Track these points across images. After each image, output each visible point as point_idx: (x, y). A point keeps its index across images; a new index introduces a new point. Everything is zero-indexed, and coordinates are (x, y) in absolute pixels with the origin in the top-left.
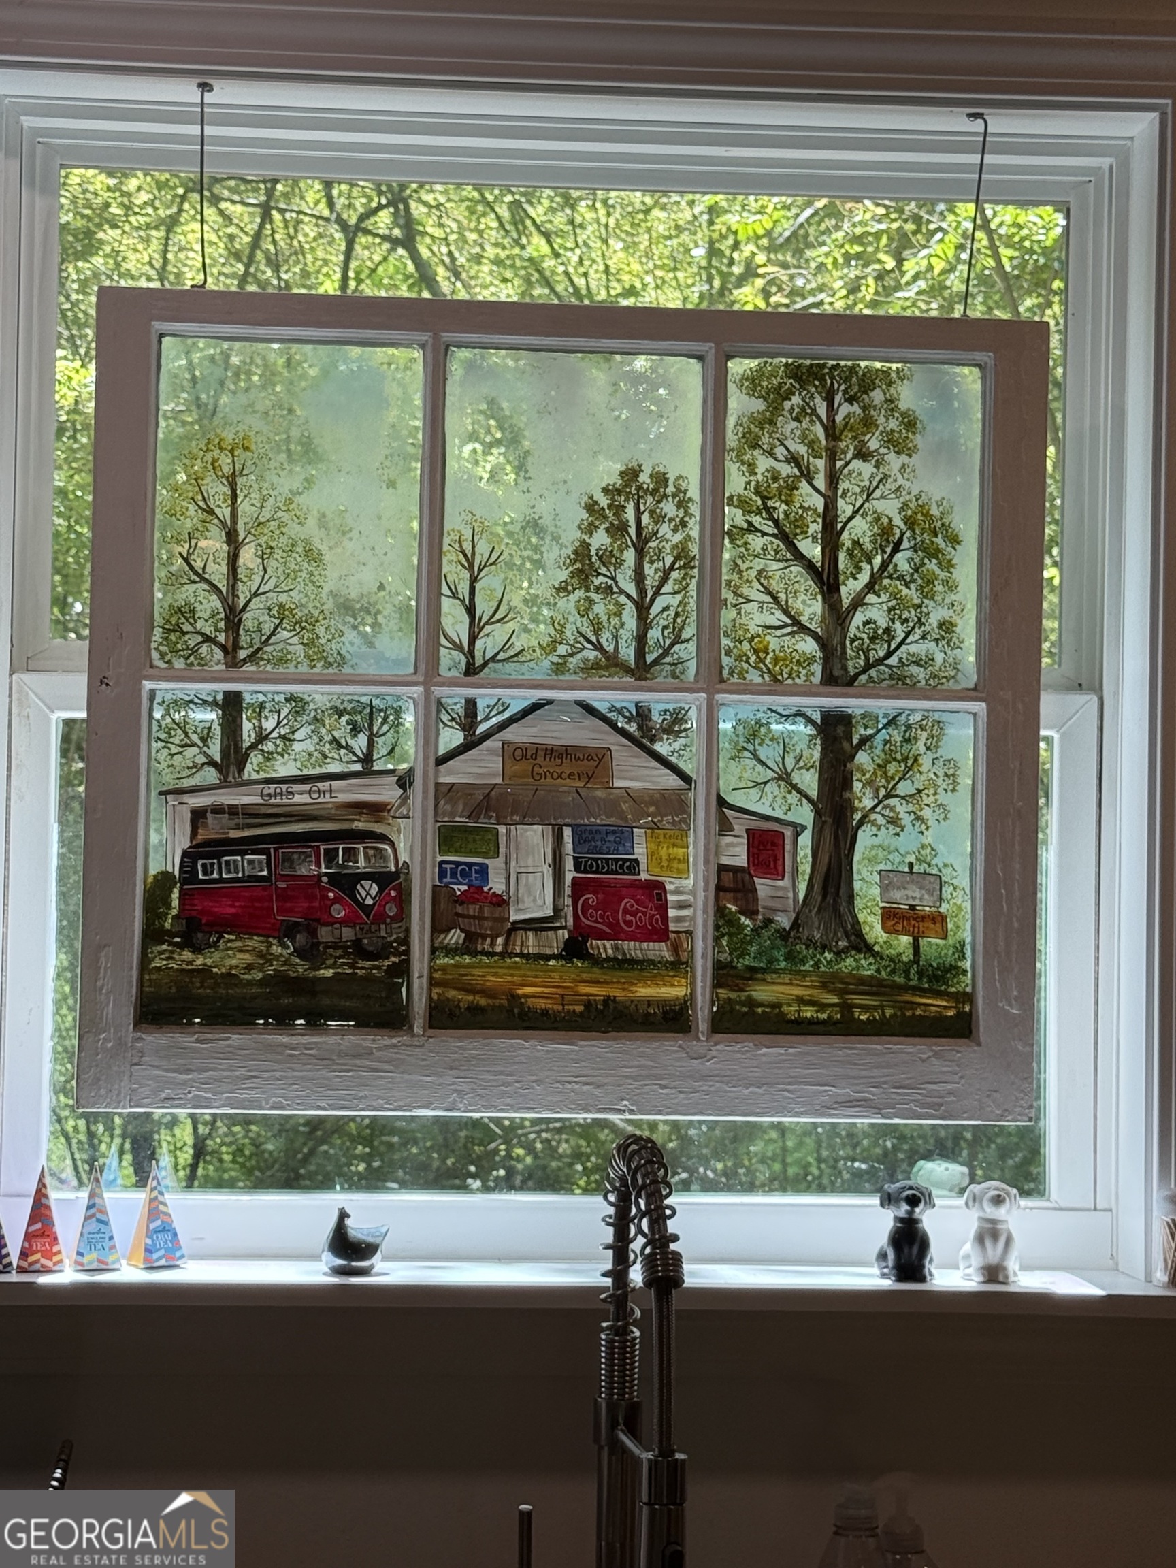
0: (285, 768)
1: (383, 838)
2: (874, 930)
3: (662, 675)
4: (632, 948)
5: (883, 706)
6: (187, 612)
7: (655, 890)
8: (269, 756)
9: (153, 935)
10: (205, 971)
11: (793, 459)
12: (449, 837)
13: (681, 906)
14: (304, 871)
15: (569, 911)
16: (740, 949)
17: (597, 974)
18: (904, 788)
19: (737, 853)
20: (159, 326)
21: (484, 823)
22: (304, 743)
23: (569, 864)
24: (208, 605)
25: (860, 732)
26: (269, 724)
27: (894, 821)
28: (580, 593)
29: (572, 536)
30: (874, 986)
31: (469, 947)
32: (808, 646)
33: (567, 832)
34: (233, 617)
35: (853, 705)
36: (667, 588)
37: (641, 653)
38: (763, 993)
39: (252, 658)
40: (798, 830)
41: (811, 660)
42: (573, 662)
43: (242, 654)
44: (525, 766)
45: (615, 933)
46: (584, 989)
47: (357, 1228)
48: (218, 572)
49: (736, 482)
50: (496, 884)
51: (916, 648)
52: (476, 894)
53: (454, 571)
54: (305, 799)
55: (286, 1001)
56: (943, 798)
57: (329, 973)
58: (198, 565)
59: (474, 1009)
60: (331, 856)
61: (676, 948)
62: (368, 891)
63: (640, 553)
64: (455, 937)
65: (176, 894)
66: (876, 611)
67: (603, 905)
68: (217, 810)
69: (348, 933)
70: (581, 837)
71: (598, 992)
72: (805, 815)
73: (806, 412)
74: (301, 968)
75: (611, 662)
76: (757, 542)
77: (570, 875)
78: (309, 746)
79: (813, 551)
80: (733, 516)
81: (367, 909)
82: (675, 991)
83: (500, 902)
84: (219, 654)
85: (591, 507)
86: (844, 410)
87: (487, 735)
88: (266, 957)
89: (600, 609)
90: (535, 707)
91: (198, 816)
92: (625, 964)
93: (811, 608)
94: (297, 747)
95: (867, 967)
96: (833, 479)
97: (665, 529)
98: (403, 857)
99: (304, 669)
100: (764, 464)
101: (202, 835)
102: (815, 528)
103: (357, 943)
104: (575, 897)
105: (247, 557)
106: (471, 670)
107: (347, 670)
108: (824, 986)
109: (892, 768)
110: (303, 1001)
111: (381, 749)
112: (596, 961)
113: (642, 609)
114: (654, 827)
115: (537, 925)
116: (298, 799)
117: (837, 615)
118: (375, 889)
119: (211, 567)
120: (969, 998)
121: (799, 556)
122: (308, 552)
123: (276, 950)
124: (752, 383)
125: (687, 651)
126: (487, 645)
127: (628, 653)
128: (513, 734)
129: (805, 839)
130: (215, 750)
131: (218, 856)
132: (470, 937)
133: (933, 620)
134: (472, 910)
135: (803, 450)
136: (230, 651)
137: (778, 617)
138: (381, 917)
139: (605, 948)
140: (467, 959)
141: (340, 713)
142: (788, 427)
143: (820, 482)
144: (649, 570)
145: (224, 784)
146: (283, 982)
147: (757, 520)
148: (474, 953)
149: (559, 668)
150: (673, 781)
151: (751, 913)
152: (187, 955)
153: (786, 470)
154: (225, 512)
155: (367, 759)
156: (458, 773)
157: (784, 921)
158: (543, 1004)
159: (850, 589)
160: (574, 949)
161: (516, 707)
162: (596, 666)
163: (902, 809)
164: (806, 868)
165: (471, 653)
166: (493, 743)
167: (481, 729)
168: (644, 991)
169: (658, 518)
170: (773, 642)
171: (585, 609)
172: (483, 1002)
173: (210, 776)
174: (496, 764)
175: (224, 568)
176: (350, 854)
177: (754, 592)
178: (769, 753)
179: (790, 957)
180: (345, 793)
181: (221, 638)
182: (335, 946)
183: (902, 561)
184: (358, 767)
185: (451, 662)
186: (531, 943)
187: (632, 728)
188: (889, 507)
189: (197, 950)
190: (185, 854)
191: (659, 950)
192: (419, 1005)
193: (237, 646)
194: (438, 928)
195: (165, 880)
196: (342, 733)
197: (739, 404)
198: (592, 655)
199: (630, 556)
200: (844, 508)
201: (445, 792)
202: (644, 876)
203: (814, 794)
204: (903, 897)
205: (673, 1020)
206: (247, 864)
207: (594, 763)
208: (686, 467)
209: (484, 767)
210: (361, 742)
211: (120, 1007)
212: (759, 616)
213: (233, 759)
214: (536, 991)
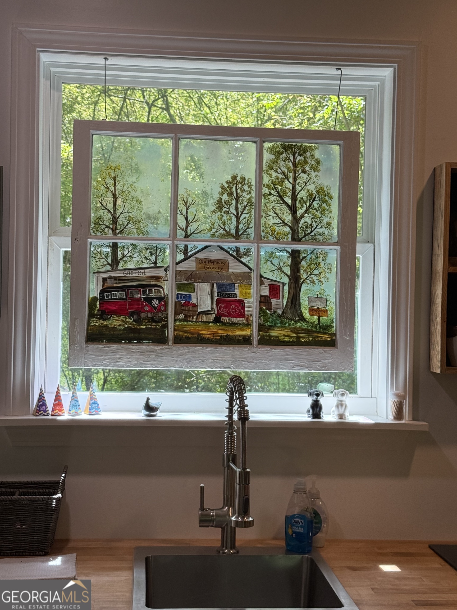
0: (131, 265)
1: (160, 287)
2: (306, 314)
3: (243, 238)
4: (234, 320)
5: (309, 247)
6: (101, 218)
7: (241, 302)
8: (126, 262)
9: (91, 315)
10: (107, 326)
11: (283, 173)
12: (180, 286)
13: (249, 307)
14: (136, 296)
15: (216, 309)
16: (266, 320)
17: (224, 327)
18: (316, 272)
19: (266, 291)
20: (92, 132)
21: (190, 282)
22: (136, 258)
23: (216, 294)
24: (107, 216)
25: (302, 255)
26: (126, 252)
27: (313, 282)
28: (219, 213)
29: (216, 196)
30: (306, 331)
31: (186, 319)
32: (287, 229)
33: (215, 285)
34: (115, 221)
35: (300, 247)
36: (245, 212)
37: (237, 231)
38: (273, 333)
39: (121, 232)
40: (284, 284)
41: (288, 234)
42: (217, 234)
43: (118, 231)
44: (202, 265)
45: (229, 315)
46: (220, 332)
47: (152, 403)
48: (110, 206)
49: (266, 180)
50: (194, 301)
51: (319, 230)
52: (188, 303)
53: (181, 207)
54: (137, 275)
55: (131, 335)
56: (327, 275)
57: (144, 327)
58: (104, 204)
59: (187, 338)
60: (144, 292)
61: (247, 320)
62: (155, 303)
63: (237, 201)
64: (181, 316)
65: (98, 303)
66: (307, 219)
67: (226, 307)
68: (110, 278)
69: (149, 315)
70: (219, 286)
71: (224, 333)
72: (286, 280)
73: (287, 159)
74: (136, 325)
75: (228, 234)
76: (272, 198)
77: (216, 298)
78: (138, 259)
79: (289, 201)
80: (265, 190)
81: (155, 308)
82: (247, 332)
83: (195, 306)
84: (111, 231)
85: (223, 187)
86: (299, 158)
87: (191, 256)
88: (125, 322)
89: (225, 218)
90: (206, 247)
91: (105, 280)
92: (233, 324)
93: (288, 218)
94: (134, 259)
95: (304, 326)
96: (295, 179)
97: (244, 194)
98: (166, 292)
99: (136, 236)
100: (274, 174)
101: (106, 286)
102: (290, 194)
103: (152, 318)
104: (217, 304)
105: (119, 202)
106: (186, 236)
107: (149, 236)
108: (292, 331)
109: (312, 266)
110: (136, 335)
111: (159, 260)
112: (224, 324)
113: (238, 218)
114: (241, 283)
115: (206, 313)
116: (134, 275)
117: (296, 220)
118: (157, 302)
119: (108, 205)
120: (334, 335)
121: (285, 202)
122: (137, 200)
123: (128, 320)
124: (271, 150)
125: (251, 231)
126: (191, 229)
127: (233, 231)
128: (199, 256)
129: (286, 288)
130: (110, 260)
131: (111, 292)
132: (186, 316)
133: (325, 222)
134: (187, 308)
135: (286, 170)
136: (114, 230)
137: (278, 221)
138: (159, 310)
139: (226, 320)
140: (185, 323)
141: (147, 249)
142: (281, 163)
143: (291, 180)
144: (240, 206)
145: (112, 270)
146: (130, 329)
147: (272, 191)
148: (187, 321)
149: (213, 236)
150: (247, 270)
151: (270, 309)
152: (101, 321)
153: (281, 176)
154: (112, 188)
155: (155, 263)
156: (183, 267)
157: (280, 312)
158: (208, 336)
159: (300, 212)
160: (217, 320)
161: (200, 248)
162: (224, 235)
163: (315, 278)
164: (286, 296)
165: (186, 231)
166: (193, 258)
167: (189, 254)
168: (238, 333)
169: (242, 191)
170: (277, 228)
171: (221, 218)
172: (190, 336)
173: (108, 268)
174: (194, 264)
175: (112, 205)
176: (150, 291)
177: (271, 213)
178: (275, 261)
179: (281, 323)
180: (149, 273)
181: (111, 226)
182: (146, 319)
183: (315, 204)
184: (152, 265)
185: (180, 234)
186: (204, 318)
187: (235, 254)
188: (312, 188)
189: (104, 320)
190: (101, 291)
191: (242, 320)
192: (171, 337)
193: (116, 229)
194: (176, 313)
195: (95, 299)
196: (148, 255)
197: (267, 156)
198: (222, 232)
199: (234, 202)
200: (298, 188)
201: (178, 273)
202: (238, 298)
203: (289, 273)
204: (316, 304)
205: (247, 341)
206: (119, 294)
207: (223, 264)
208: (251, 175)
209: (190, 265)
210: (153, 258)
211: (81, 337)
212: (272, 220)
213: (115, 263)
214: (206, 332)
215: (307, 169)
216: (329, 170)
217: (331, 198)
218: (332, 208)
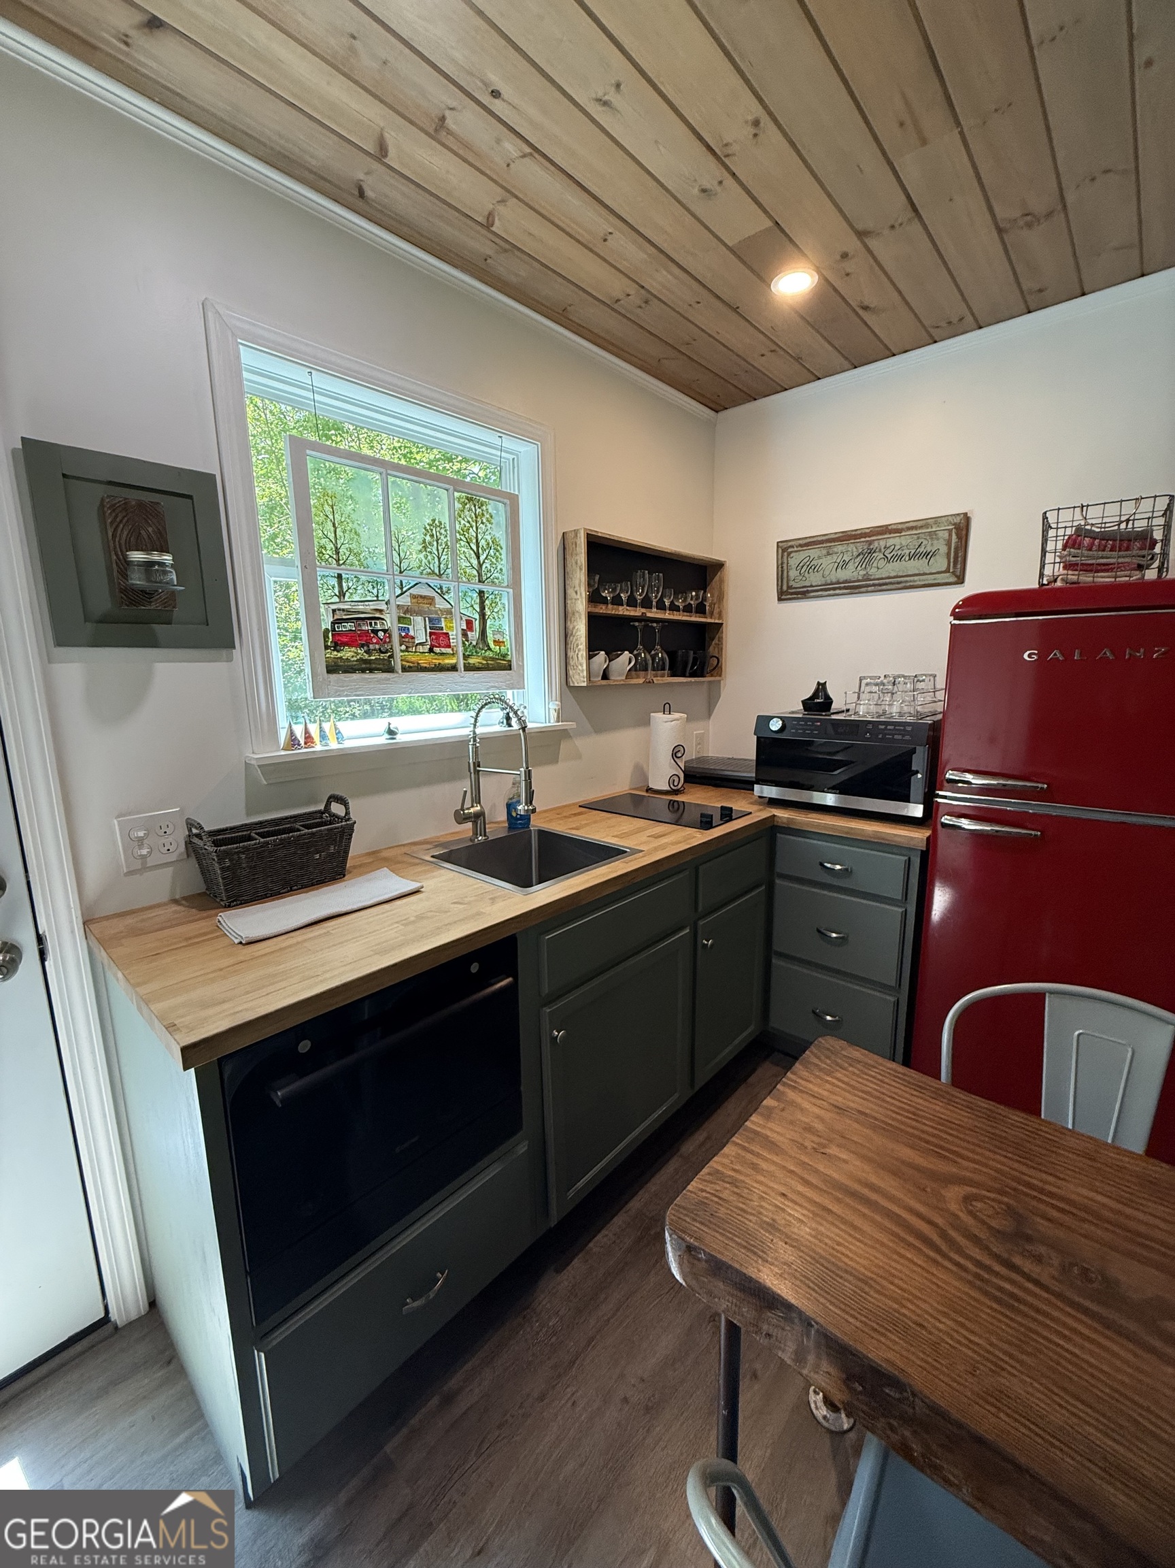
0: (356, 598)
1: (383, 619)
2: (492, 646)
3: (445, 577)
4: (444, 650)
5: (490, 589)
6: (324, 547)
7: (447, 634)
8: (351, 594)
9: (327, 647)
10: (341, 658)
11: (469, 522)
12: (400, 619)
13: (453, 639)
14: (364, 628)
15: (429, 640)
16: (467, 650)
17: (436, 657)
18: (496, 610)
19: (464, 626)
20: (308, 452)
21: (408, 616)
22: (360, 590)
23: (428, 628)
24: (330, 546)
25: (486, 595)
26: (350, 584)
27: (494, 618)
28: (424, 553)
29: (420, 537)
30: (493, 659)
31: (406, 650)
32: (475, 573)
33: (427, 619)
34: (337, 552)
35: (484, 588)
36: (444, 553)
37: (439, 572)
38: (471, 661)
39: (343, 563)
40: (476, 620)
41: (475, 576)
42: (425, 572)
43: (341, 562)
44: (415, 600)
45: (439, 646)
46: (434, 661)
47: (392, 727)
48: (332, 536)
49: (457, 526)
50: (411, 633)
51: (496, 575)
52: (407, 636)
53: (394, 543)
54: (362, 607)
55: (364, 666)
56: (503, 613)
57: (374, 658)
58: (326, 533)
59: (409, 667)
60: (371, 624)
61: (453, 650)
62: (381, 634)
63: (438, 543)
64: (403, 647)
65: (330, 635)
66: (487, 565)
67: (436, 639)
68: (339, 610)
69: (377, 647)
70: (430, 620)
71: (437, 662)
72: (477, 616)
73: (470, 509)
74: (366, 656)
75: (433, 572)
76: (463, 543)
77: (428, 630)
78: (362, 591)
79: (474, 547)
80: (457, 536)
81: (381, 640)
82: (453, 661)
83: (413, 638)
84: (335, 562)
85: (425, 528)
86: (478, 510)
87: (406, 591)
88: (357, 654)
89: (429, 558)
90: (417, 584)
91: (334, 611)
92: (442, 654)
93: (475, 562)
94: (358, 591)
95: (491, 654)
96: (477, 528)
97: (442, 537)
98: (389, 625)
99: (358, 568)
100: (463, 522)
101: (336, 617)
102: (474, 541)
103: (380, 649)
104: (430, 636)
105: (339, 532)
106: (401, 572)
107: (369, 570)
108: (483, 659)
109: (493, 605)
110: (368, 666)
111: (381, 592)
112: (436, 654)
113: (439, 559)
114: (446, 618)
115: (422, 644)
116: (360, 607)
117: (480, 565)
118: (383, 634)
119: (329, 534)
120: (510, 661)
121: (471, 548)
122: (356, 532)
123: (359, 651)
124: (458, 499)
125: (450, 571)
126: (404, 566)
127: (436, 571)
128: (414, 591)
129: (477, 622)
130: (336, 591)
131: (341, 623)
132: (407, 647)
133: (499, 568)
134: (407, 640)
135: (470, 520)
136: (338, 560)
137: (468, 564)
138: (385, 642)
139: (437, 650)
140: (407, 653)
141: (369, 582)
142: (467, 513)
143: (474, 528)
144: (440, 548)
145: (340, 602)
146: (362, 660)
147: (462, 537)
148: (408, 652)
149: (421, 573)
150: (450, 606)
151: (468, 641)
152: (335, 653)
153: (468, 525)
154: (331, 517)
155: (377, 596)
156: (401, 601)
157: (474, 643)
158: (425, 665)
159: (482, 558)
160: (431, 650)
161: (413, 584)
162: (430, 574)
163: (495, 615)
164: (478, 630)
165: (400, 567)
166: (407, 593)
167: (404, 589)
168: (447, 661)
169: (441, 534)
170: (468, 571)
171: (426, 557)
172: (412, 665)
173: (336, 599)
174: (409, 599)
175: (333, 535)
176: (376, 624)
177: (462, 556)
178: (469, 599)
179: (476, 652)
180: (373, 606)
181: (334, 556)
182: (375, 650)
183: (492, 552)
184: (375, 599)
185: (396, 569)
187: (439, 591)
188: (488, 537)
189: (338, 651)
190: (332, 623)
191: (449, 651)
192: (399, 668)
193: (339, 560)
194: (400, 645)
195: (327, 631)
196: (370, 588)
198: (429, 570)
199: (435, 543)
200: (480, 537)
201: (397, 607)
202: (445, 631)
203: (478, 610)
204: (497, 637)
205: (454, 668)
206: (349, 626)
207: (431, 600)
208: (446, 520)
209: (405, 600)
210: (375, 591)
211: (322, 669)
212: (464, 564)
213: (342, 594)
214: (423, 662)
215: (484, 521)
216: (498, 524)
217: (501, 548)
218: (502, 557)
